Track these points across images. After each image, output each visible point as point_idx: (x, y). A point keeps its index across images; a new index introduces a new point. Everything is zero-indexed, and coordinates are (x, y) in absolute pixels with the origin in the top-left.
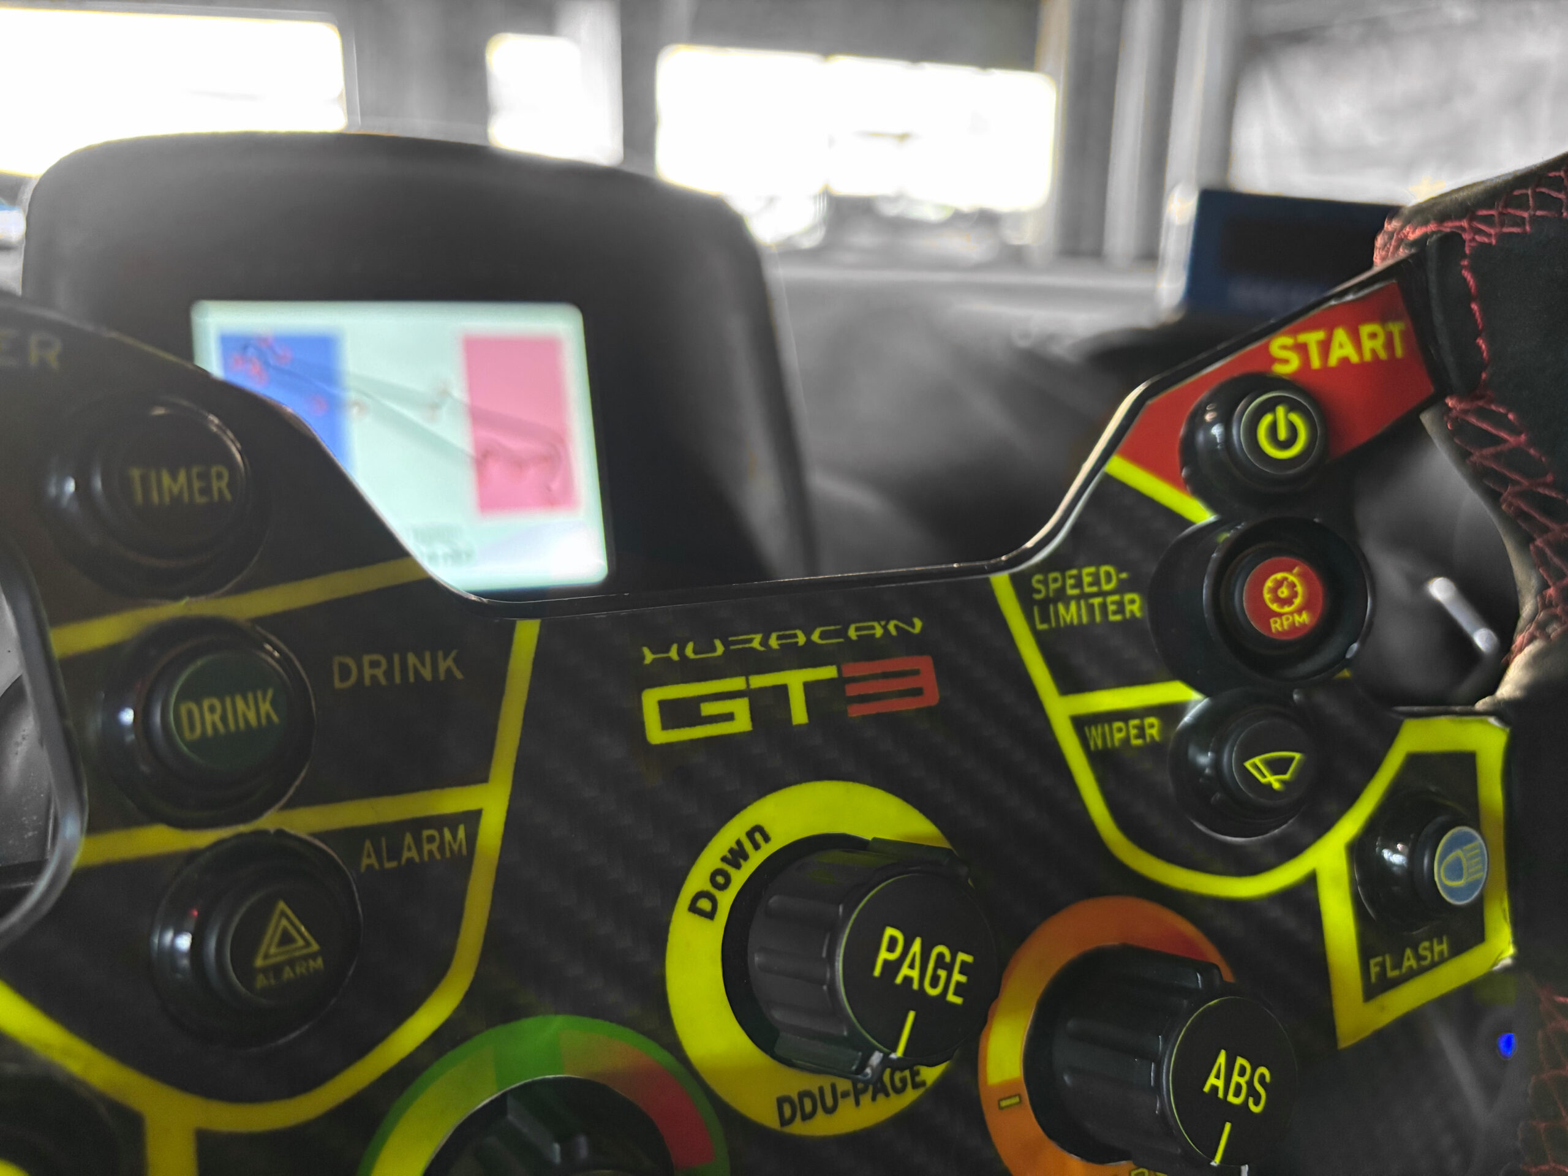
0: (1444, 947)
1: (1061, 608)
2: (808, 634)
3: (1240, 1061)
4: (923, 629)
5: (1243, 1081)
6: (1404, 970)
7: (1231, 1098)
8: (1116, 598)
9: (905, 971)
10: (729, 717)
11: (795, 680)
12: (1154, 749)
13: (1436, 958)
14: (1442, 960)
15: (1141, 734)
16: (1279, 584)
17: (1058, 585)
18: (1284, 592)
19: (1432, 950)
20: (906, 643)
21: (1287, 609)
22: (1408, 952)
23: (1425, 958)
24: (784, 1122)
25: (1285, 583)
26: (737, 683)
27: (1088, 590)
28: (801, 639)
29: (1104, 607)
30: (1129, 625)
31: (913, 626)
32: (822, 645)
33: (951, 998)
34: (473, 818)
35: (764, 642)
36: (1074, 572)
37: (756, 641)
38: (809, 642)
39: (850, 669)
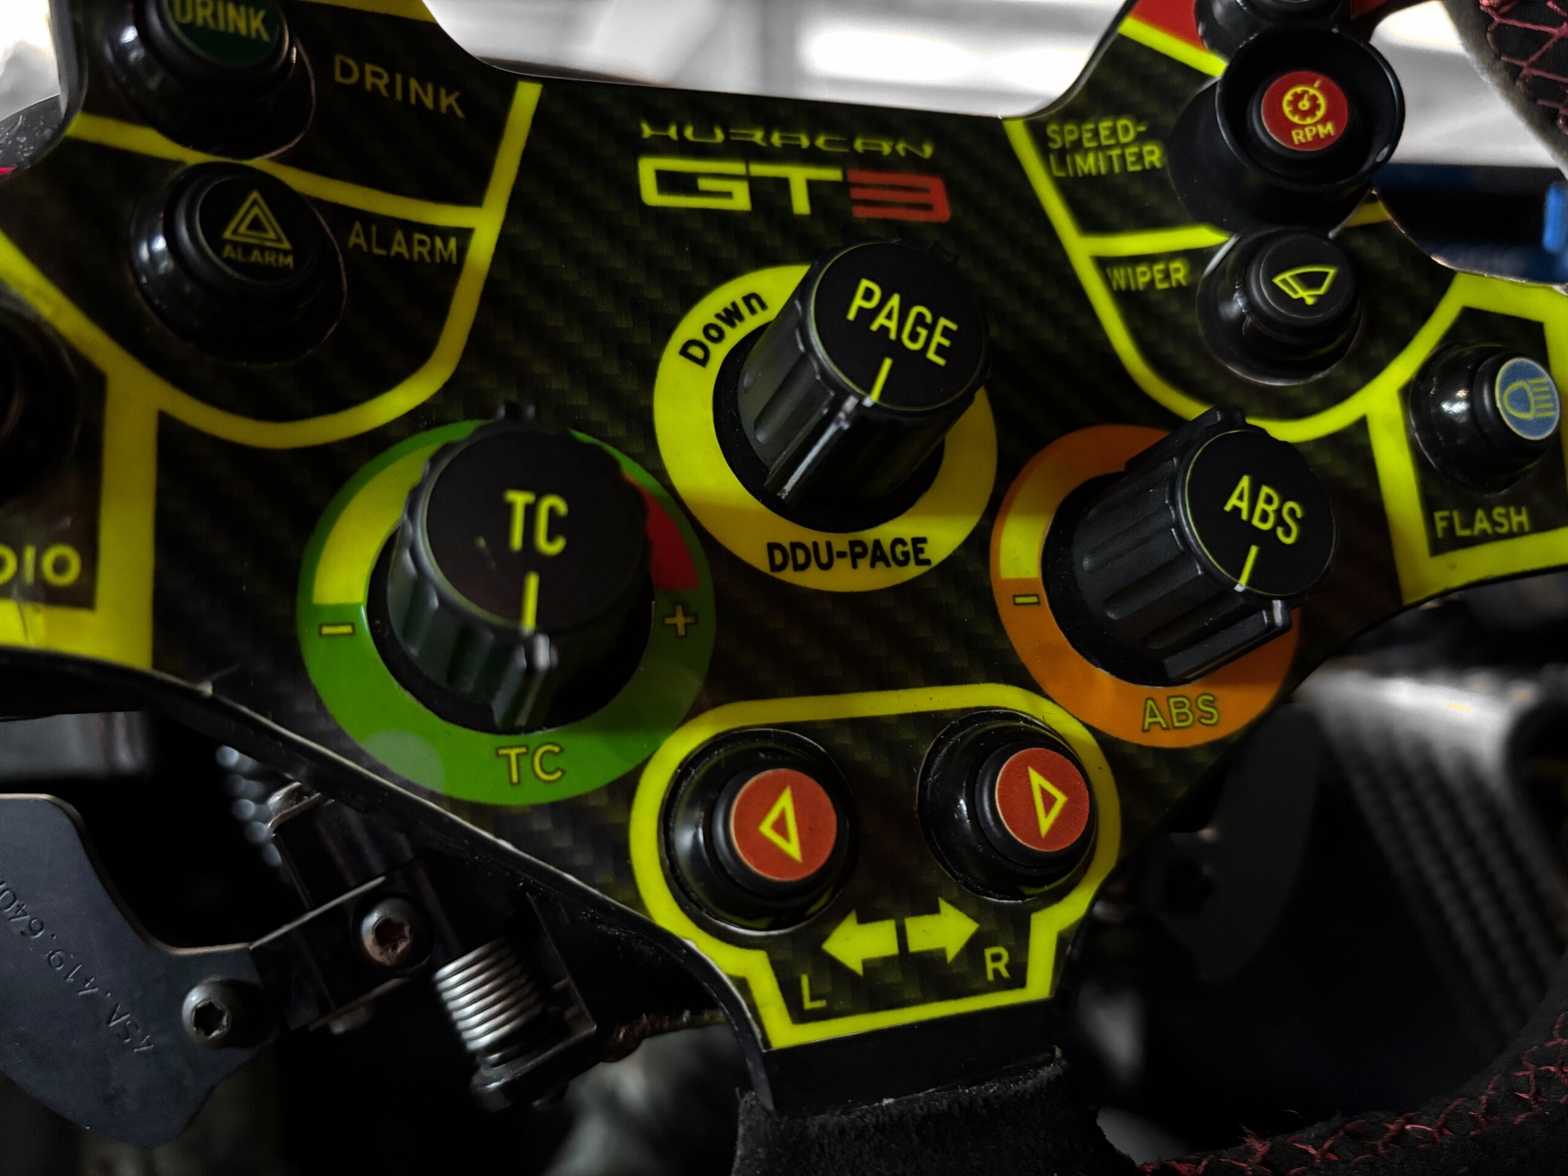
0: (1524, 518)
1: (1079, 159)
2: (812, 138)
3: (1265, 490)
4: (933, 156)
5: (1270, 509)
6: (1476, 532)
7: (1256, 522)
8: (1134, 149)
9: (881, 320)
10: (728, 195)
11: (798, 177)
12: (1180, 292)
13: (1515, 529)
14: (1521, 533)
15: (1167, 276)
16: (1298, 98)
17: (1074, 137)
18: (1304, 105)
19: (1507, 516)
20: (914, 162)
21: (1309, 121)
22: (1480, 514)
23: (1501, 525)
24: (774, 568)
25: (1306, 97)
26: (738, 168)
27: (1105, 142)
28: (805, 143)
29: (1122, 157)
30: (1149, 174)
31: (922, 150)
32: (825, 152)
33: (931, 355)
34: (464, 235)
35: (766, 139)
36: (1090, 126)
37: (758, 136)
38: (812, 146)
39: (856, 176)
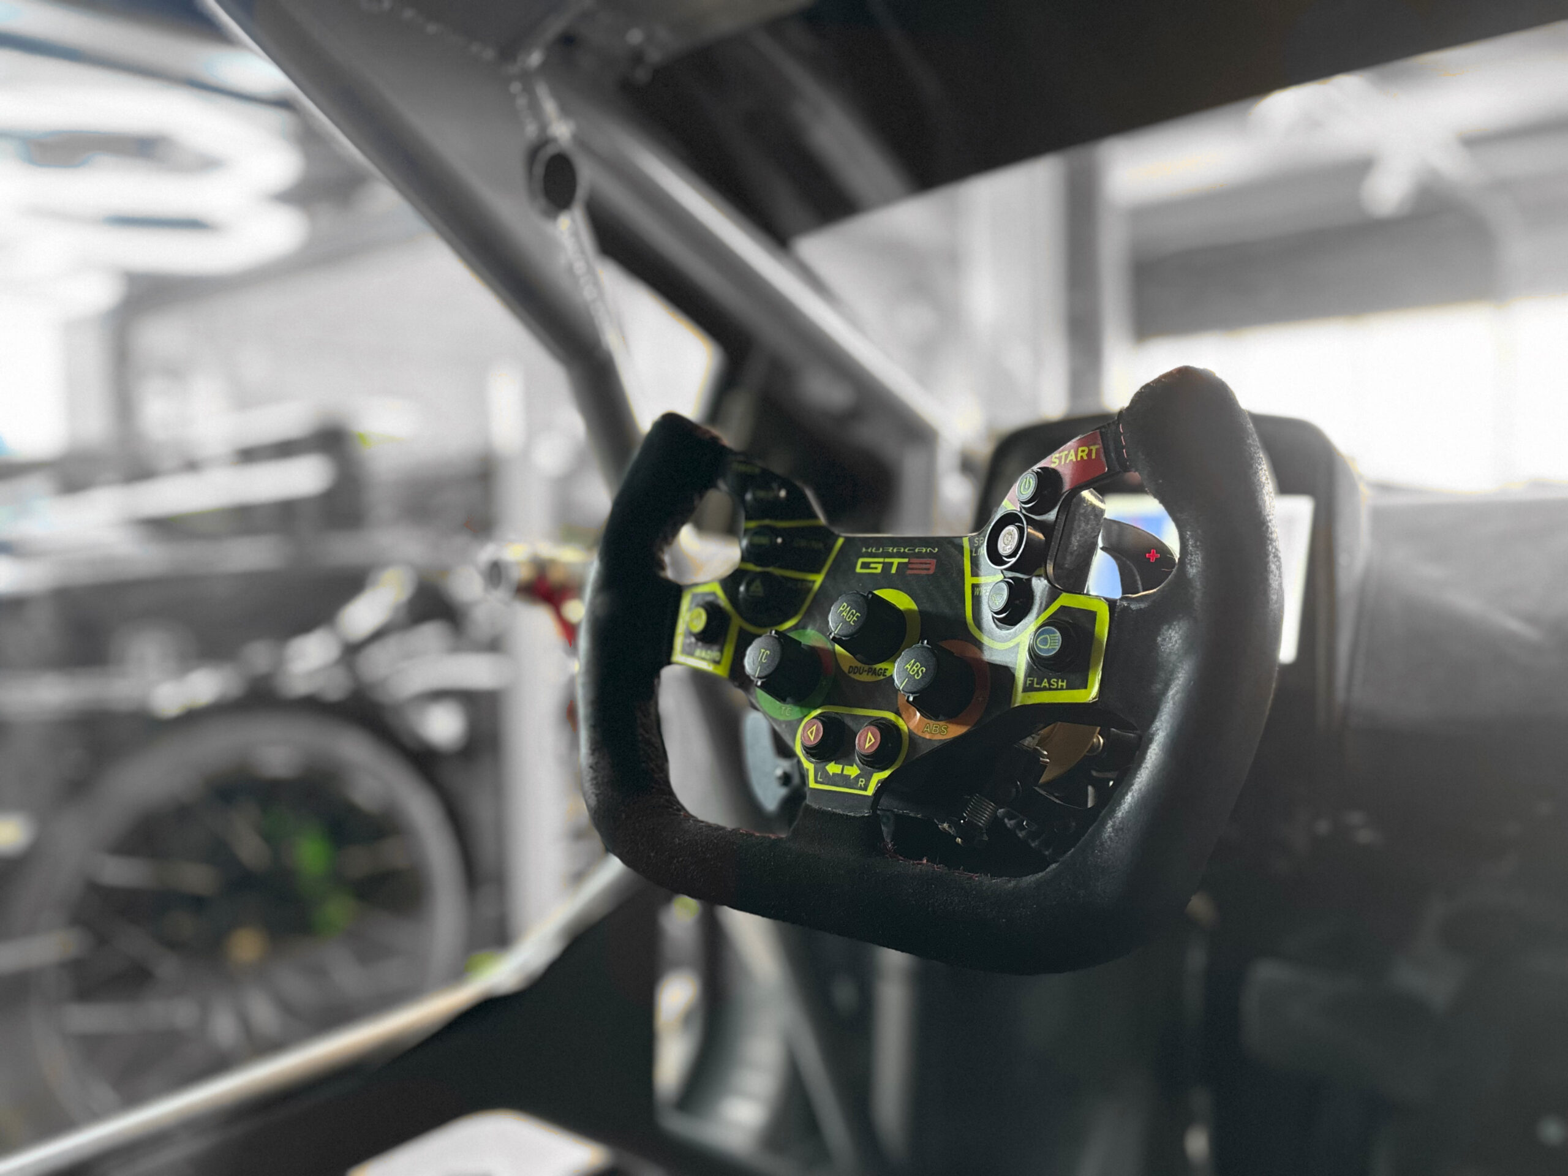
0: (1064, 684)
2: (905, 549)
3: (918, 663)
4: (938, 551)
5: (916, 669)
6: (1042, 686)
7: (911, 672)
9: (844, 613)
10: (876, 568)
11: (896, 561)
13: (1059, 687)
14: (1062, 689)
17: (983, 542)
19: (1057, 683)
20: (931, 555)
22: (1046, 680)
23: (1053, 685)
24: (849, 672)
26: (881, 560)
28: (902, 550)
31: (934, 550)
33: (851, 623)
34: (814, 582)
35: (892, 550)
37: (890, 550)
38: (904, 552)
39: (913, 560)
